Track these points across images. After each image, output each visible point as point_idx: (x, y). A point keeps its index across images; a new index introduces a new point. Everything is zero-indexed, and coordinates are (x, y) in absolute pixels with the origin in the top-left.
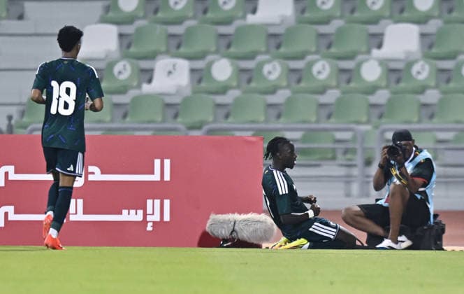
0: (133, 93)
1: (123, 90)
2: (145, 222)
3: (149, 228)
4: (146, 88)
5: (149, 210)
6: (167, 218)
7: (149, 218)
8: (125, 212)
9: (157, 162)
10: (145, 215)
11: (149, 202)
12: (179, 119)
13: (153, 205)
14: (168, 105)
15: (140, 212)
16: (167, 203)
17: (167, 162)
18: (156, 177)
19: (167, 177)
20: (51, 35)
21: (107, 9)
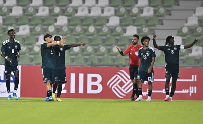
0: (186, 56)
1: (183, 55)
2: (189, 93)
3: (190, 95)
4: (190, 55)
5: (190, 90)
6: (195, 92)
7: (190, 92)
8: (183, 90)
9: (193, 76)
10: (189, 91)
11: (190, 87)
12: (199, 64)
13: (191, 88)
14: (196, 60)
15: (188, 90)
16: (195, 88)
17: (196, 76)
18: (192, 80)
19: (196, 80)
20: (163, 39)
21: (179, 32)
